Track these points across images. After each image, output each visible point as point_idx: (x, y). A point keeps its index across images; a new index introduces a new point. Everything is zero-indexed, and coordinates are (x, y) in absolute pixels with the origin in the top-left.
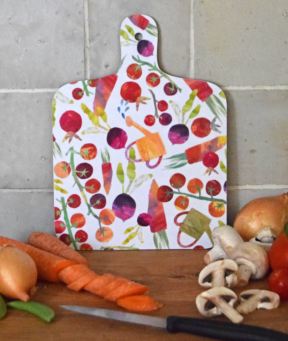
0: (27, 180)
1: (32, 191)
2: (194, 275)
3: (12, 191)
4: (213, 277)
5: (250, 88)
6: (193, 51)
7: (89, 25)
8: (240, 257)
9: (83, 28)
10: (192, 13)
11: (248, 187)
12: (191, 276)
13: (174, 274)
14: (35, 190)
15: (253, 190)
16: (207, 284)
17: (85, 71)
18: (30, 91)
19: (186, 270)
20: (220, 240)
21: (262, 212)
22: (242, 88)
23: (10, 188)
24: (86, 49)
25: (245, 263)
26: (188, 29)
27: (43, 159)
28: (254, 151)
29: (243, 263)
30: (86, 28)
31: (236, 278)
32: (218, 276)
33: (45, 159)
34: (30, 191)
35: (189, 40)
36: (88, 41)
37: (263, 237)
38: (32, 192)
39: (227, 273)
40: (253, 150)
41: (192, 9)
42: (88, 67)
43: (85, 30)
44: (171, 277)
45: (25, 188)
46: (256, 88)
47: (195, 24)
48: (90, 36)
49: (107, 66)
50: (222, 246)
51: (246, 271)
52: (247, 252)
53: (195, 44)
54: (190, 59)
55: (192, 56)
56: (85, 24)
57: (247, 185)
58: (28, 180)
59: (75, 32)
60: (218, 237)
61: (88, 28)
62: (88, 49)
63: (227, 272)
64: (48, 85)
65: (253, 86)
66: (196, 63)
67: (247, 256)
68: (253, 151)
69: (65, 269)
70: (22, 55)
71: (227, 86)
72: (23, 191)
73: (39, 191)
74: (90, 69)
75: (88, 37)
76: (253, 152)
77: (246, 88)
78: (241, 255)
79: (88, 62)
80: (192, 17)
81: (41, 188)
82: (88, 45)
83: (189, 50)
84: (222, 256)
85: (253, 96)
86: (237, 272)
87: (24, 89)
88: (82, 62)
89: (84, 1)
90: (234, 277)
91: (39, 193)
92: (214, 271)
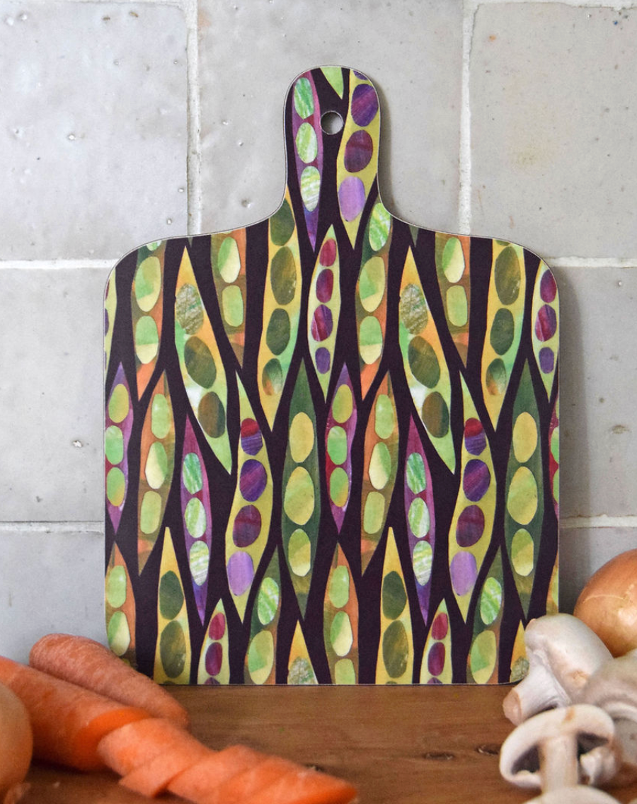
0: (35, 499)
1: (48, 529)
2: (481, 751)
4: (543, 758)
5: (614, 263)
6: (467, 165)
7: (201, 94)
8: (615, 699)
9: (186, 104)
10: (466, 67)
11: (605, 521)
12: (473, 754)
13: (424, 746)
14: (56, 528)
15: (620, 530)
16: (527, 778)
17: (190, 215)
18: (45, 265)
19: (457, 738)
20: (549, 654)
22: (592, 263)
24: (193, 157)
25: (629, 716)
26: (456, 107)
27: (78, 444)
28: (623, 427)
29: (624, 715)
30: (192, 102)
31: (610, 761)
32: (559, 752)
33: (82, 446)
34: (43, 528)
35: (458, 134)
36: (198, 137)
38: (48, 532)
39: (586, 744)
40: (619, 426)
41: (466, 56)
42: (198, 204)
43: (191, 107)
44: (416, 757)
45: (30, 522)
46: (628, 264)
47: (473, 96)
48: (202, 124)
49: (244, 203)
50: (556, 671)
51: (632, 738)
53: (472, 147)
54: (459, 186)
55: (466, 178)
56: (189, 91)
57: (604, 516)
58: (39, 500)
59: (164, 112)
60: (545, 644)
61: (197, 103)
62: (199, 158)
63: (585, 742)
64: (92, 251)
65: (621, 260)
66: (476, 195)
68: (618, 428)
69: (116, 733)
70: (28, 171)
71: (555, 258)
72: (25, 528)
73: (68, 528)
74: (203, 210)
75: (197, 125)
76: (619, 430)
77: (602, 263)
78: (618, 691)
79: (198, 192)
80: (466, 75)
81: (71, 521)
82: (198, 149)
83: (456, 162)
84: (554, 697)
85: (620, 283)
86: (614, 743)
87: (30, 260)
88: (181, 190)
89: (190, 31)
90: (605, 757)
91: (67, 533)
92: (545, 739)
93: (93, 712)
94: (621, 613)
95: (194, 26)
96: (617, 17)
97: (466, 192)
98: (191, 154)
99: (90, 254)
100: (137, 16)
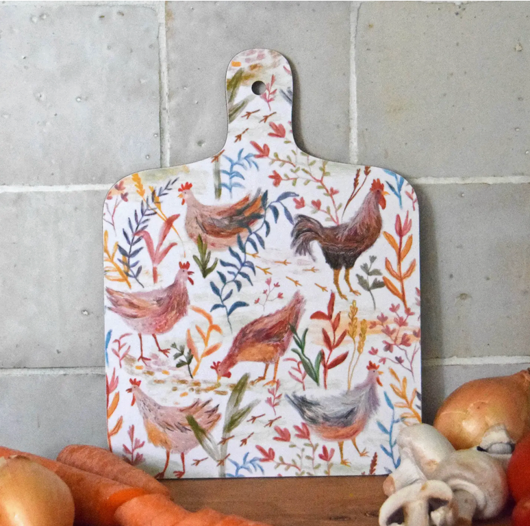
0: (56, 353)
1: (64, 373)
2: (368, 515)
3: (30, 372)
4: (407, 514)
5: (458, 181)
6: (355, 114)
7: (168, 68)
8: (454, 476)
9: (158, 75)
10: (353, 47)
11: (455, 361)
12: (363, 517)
13: (330, 514)
14: (71, 372)
15: (465, 367)
17: (162, 152)
18: (61, 189)
20: (413, 450)
21: (487, 402)
22: (443, 181)
23: (25, 368)
24: (164, 112)
25: (464, 488)
26: (346, 75)
27: (86, 313)
28: (467, 295)
29: (461, 487)
30: (162, 74)
31: (450, 514)
32: (417, 510)
33: (89, 314)
34: (62, 372)
35: (348, 93)
36: (167, 98)
37: (491, 445)
38: (65, 375)
39: (434, 505)
40: (463, 294)
41: (352, 39)
42: (167, 145)
43: (162, 77)
44: (325, 519)
45: (52, 368)
46: (469, 181)
47: (358, 67)
48: (169, 89)
49: (200, 143)
50: (418, 460)
51: (466, 501)
52: (467, 466)
53: (358, 102)
54: (350, 129)
55: (354, 124)
56: (160, 66)
57: (455, 357)
58: (58, 352)
59: (143, 81)
60: (410, 443)
61: (166, 74)
62: (167, 112)
63: (434, 503)
64: (94, 178)
65: (463, 178)
66: (361, 135)
67: (467, 474)
68: (463, 296)
69: (127, 504)
70: (48, 123)
71: (417, 178)
72: (48, 372)
73: (79, 371)
74: (171, 148)
75: (166, 90)
76: (464, 296)
77: (451, 181)
78: (457, 472)
79: (167, 136)
80: (353, 52)
81: (81, 367)
82: (167, 106)
83: (347, 114)
85: (463, 195)
86: (452, 504)
87: (51, 185)
88: (156, 135)
89: (160, 25)
90: (446, 512)
91: (78, 375)
92: (408, 503)
93: (111, 491)
94: (464, 424)
95: (164, 21)
96: (458, 10)
97: (354, 134)
98: (162, 110)
99: (92, 180)
100: (123, 15)
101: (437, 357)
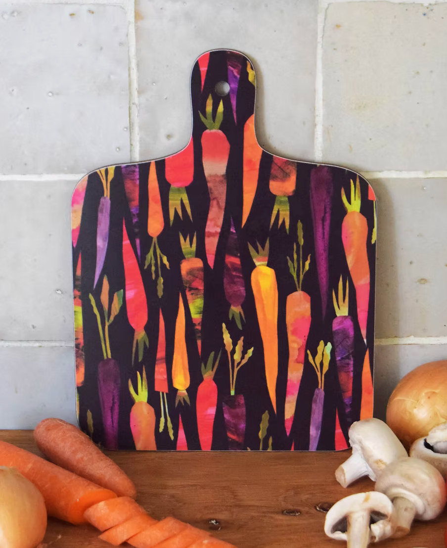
0: (31, 327)
1: (40, 345)
2: (318, 509)
3: (7, 344)
4: (349, 523)
5: (420, 175)
6: (320, 112)
7: (138, 65)
8: (396, 486)
9: (128, 72)
10: (319, 46)
11: (412, 340)
12: (313, 511)
13: (283, 504)
14: (45, 344)
15: (422, 346)
16: (339, 535)
17: (131, 145)
18: (34, 178)
19: (304, 497)
20: (363, 448)
21: (437, 391)
22: (405, 175)
23: (2, 340)
24: (133, 107)
25: (405, 496)
26: (313, 74)
27: (59, 292)
28: (425, 280)
29: (402, 495)
30: (132, 71)
31: (388, 527)
32: (359, 522)
33: (62, 293)
34: (37, 344)
35: (313, 92)
36: (136, 93)
37: (437, 442)
38: (40, 347)
39: (375, 517)
40: (422, 279)
41: (319, 39)
42: (137, 137)
43: (131, 75)
44: (277, 513)
45: (28, 341)
46: (430, 175)
47: (324, 66)
48: (139, 85)
49: (169, 137)
51: (406, 510)
52: (409, 478)
53: (323, 100)
54: (315, 125)
55: (320, 120)
56: (130, 63)
57: (412, 337)
58: (34, 327)
59: (112, 77)
60: (360, 441)
61: (135, 70)
62: (137, 107)
64: (66, 169)
65: (426, 172)
66: (327, 131)
67: (409, 485)
68: (423, 281)
69: (95, 506)
70: (21, 117)
71: (380, 172)
72: (25, 344)
73: (53, 344)
74: (141, 140)
75: (135, 85)
76: (423, 282)
77: (413, 175)
79: (136, 129)
80: (320, 51)
81: (55, 340)
82: (136, 101)
83: (313, 109)
85: (424, 188)
86: (391, 517)
87: (24, 174)
88: (125, 129)
89: (130, 23)
90: (385, 526)
91: (52, 347)
92: (351, 513)
94: (415, 411)
95: (132, 19)
96: (426, 11)
97: (319, 130)
98: (132, 105)
99: (64, 170)
100: (93, 13)
101: (396, 337)
